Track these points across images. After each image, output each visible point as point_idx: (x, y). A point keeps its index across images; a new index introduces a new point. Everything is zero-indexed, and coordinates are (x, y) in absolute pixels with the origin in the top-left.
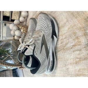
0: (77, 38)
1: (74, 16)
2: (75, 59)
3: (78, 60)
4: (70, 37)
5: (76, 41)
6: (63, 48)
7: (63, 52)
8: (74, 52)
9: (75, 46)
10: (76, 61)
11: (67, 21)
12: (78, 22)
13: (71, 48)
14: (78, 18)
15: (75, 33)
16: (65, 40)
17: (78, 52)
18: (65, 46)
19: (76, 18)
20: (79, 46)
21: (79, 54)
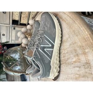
0: (77, 55)
1: (75, 33)
2: (75, 75)
3: (78, 76)
4: (71, 53)
5: (77, 57)
6: (65, 62)
7: (65, 66)
8: (74, 68)
9: (76, 62)
10: (76, 77)
11: (69, 37)
12: (78, 41)
13: (72, 64)
14: (78, 37)
15: (75, 50)
16: (67, 55)
17: (78, 69)
18: (67, 60)
19: (77, 36)
20: (79, 64)
21: (79, 71)
